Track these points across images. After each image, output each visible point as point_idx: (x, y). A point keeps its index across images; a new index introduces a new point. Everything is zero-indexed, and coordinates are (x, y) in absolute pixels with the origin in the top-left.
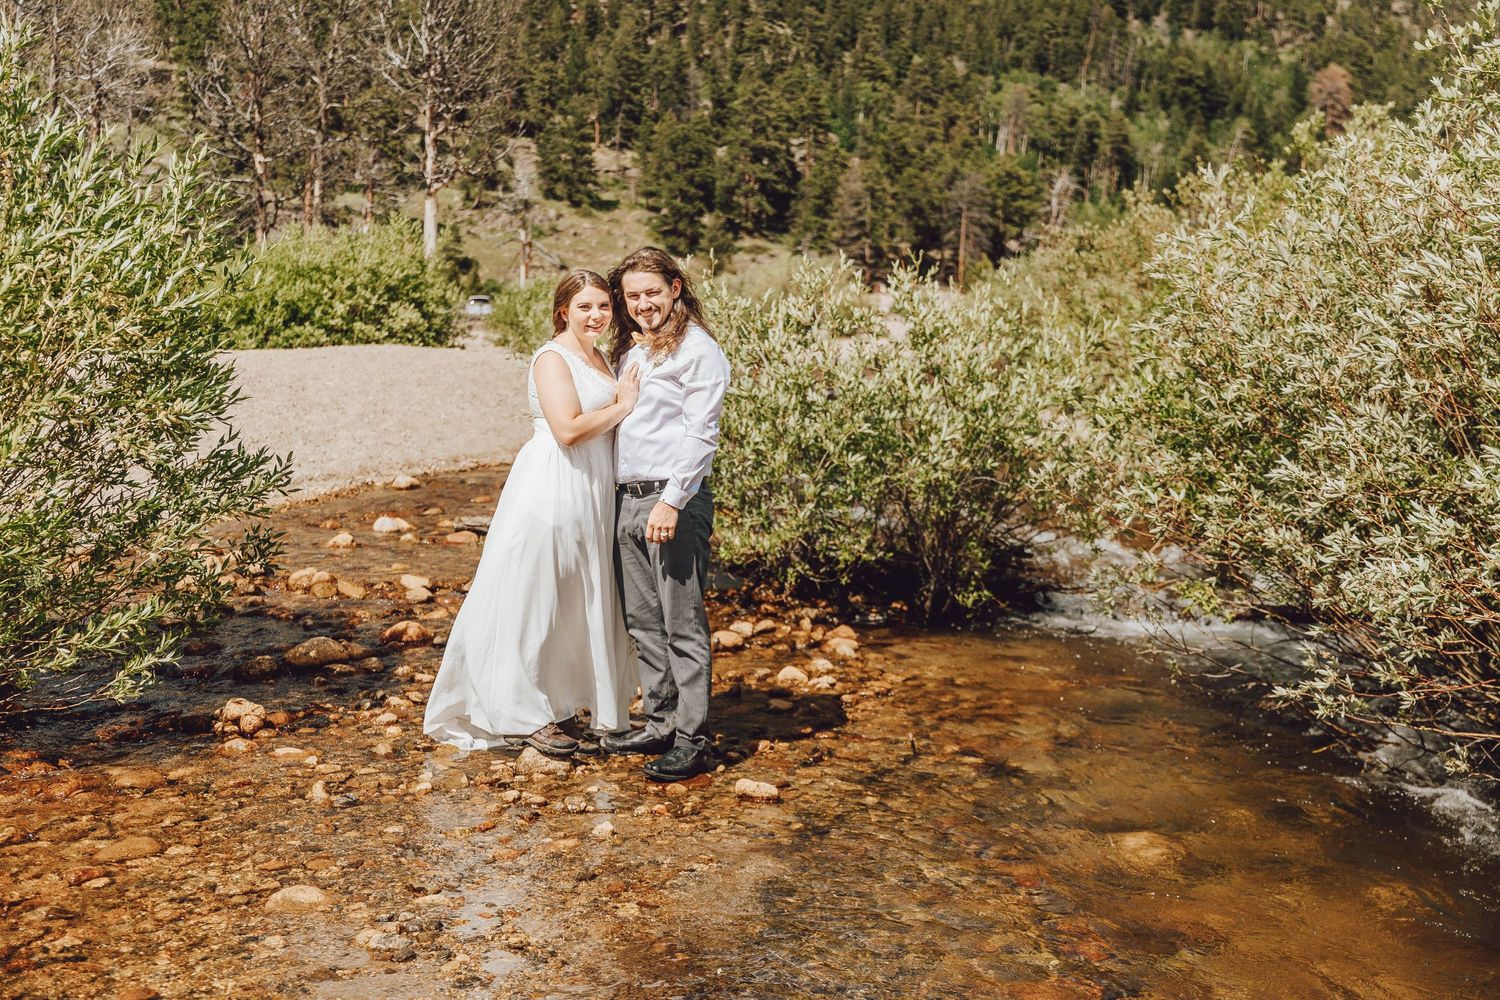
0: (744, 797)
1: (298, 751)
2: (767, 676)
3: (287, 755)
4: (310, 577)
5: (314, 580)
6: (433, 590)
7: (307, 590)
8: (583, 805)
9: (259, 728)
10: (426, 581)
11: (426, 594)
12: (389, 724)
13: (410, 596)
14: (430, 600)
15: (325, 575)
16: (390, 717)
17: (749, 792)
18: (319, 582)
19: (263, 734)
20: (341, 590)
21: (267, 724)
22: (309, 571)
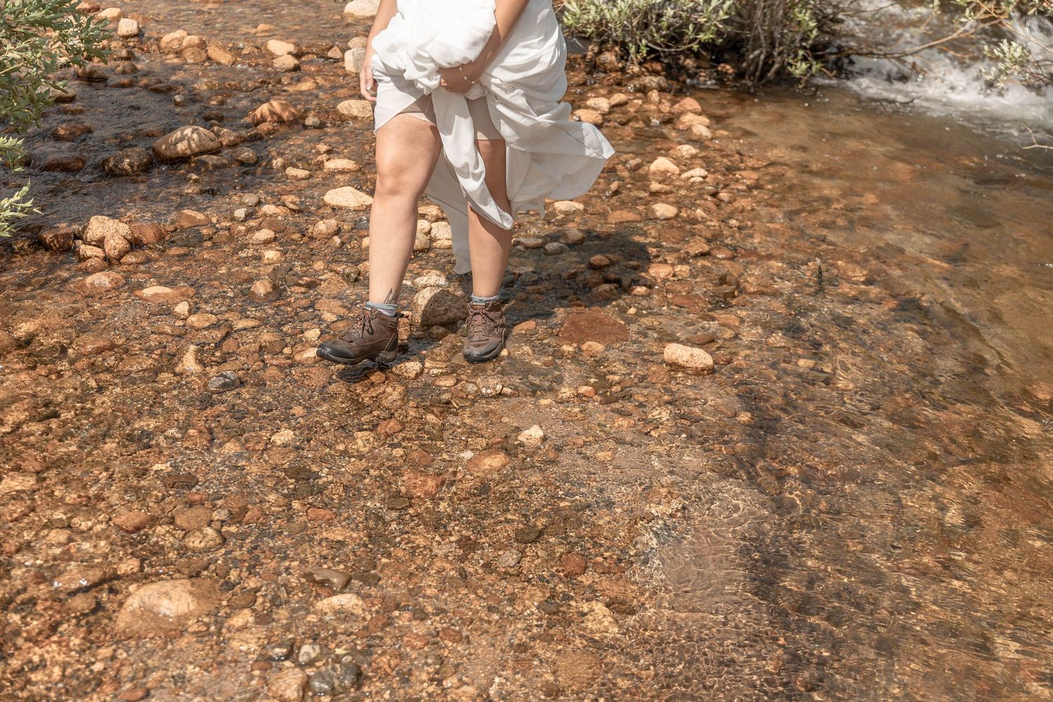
0: (675, 366)
1: (167, 290)
2: (638, 167)
3: (156, 295)
4: (180, 40)
5: (185, 44)
6: (298, 56)
7: (179, 53)
8: (499, 387)
9: (127, 252)
10: (291, 48)
11: (291, 62)
12: (267, 243)
13: (278, 63)
14: (296, 68)
15: (195, 39)
16: (265, 234)
17: (681, 361)
18: (189, 46)
19: (130, 258)
20: (211, 56)
21: (135, 244)
22: (179, 33)
